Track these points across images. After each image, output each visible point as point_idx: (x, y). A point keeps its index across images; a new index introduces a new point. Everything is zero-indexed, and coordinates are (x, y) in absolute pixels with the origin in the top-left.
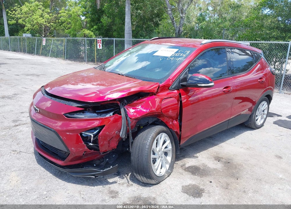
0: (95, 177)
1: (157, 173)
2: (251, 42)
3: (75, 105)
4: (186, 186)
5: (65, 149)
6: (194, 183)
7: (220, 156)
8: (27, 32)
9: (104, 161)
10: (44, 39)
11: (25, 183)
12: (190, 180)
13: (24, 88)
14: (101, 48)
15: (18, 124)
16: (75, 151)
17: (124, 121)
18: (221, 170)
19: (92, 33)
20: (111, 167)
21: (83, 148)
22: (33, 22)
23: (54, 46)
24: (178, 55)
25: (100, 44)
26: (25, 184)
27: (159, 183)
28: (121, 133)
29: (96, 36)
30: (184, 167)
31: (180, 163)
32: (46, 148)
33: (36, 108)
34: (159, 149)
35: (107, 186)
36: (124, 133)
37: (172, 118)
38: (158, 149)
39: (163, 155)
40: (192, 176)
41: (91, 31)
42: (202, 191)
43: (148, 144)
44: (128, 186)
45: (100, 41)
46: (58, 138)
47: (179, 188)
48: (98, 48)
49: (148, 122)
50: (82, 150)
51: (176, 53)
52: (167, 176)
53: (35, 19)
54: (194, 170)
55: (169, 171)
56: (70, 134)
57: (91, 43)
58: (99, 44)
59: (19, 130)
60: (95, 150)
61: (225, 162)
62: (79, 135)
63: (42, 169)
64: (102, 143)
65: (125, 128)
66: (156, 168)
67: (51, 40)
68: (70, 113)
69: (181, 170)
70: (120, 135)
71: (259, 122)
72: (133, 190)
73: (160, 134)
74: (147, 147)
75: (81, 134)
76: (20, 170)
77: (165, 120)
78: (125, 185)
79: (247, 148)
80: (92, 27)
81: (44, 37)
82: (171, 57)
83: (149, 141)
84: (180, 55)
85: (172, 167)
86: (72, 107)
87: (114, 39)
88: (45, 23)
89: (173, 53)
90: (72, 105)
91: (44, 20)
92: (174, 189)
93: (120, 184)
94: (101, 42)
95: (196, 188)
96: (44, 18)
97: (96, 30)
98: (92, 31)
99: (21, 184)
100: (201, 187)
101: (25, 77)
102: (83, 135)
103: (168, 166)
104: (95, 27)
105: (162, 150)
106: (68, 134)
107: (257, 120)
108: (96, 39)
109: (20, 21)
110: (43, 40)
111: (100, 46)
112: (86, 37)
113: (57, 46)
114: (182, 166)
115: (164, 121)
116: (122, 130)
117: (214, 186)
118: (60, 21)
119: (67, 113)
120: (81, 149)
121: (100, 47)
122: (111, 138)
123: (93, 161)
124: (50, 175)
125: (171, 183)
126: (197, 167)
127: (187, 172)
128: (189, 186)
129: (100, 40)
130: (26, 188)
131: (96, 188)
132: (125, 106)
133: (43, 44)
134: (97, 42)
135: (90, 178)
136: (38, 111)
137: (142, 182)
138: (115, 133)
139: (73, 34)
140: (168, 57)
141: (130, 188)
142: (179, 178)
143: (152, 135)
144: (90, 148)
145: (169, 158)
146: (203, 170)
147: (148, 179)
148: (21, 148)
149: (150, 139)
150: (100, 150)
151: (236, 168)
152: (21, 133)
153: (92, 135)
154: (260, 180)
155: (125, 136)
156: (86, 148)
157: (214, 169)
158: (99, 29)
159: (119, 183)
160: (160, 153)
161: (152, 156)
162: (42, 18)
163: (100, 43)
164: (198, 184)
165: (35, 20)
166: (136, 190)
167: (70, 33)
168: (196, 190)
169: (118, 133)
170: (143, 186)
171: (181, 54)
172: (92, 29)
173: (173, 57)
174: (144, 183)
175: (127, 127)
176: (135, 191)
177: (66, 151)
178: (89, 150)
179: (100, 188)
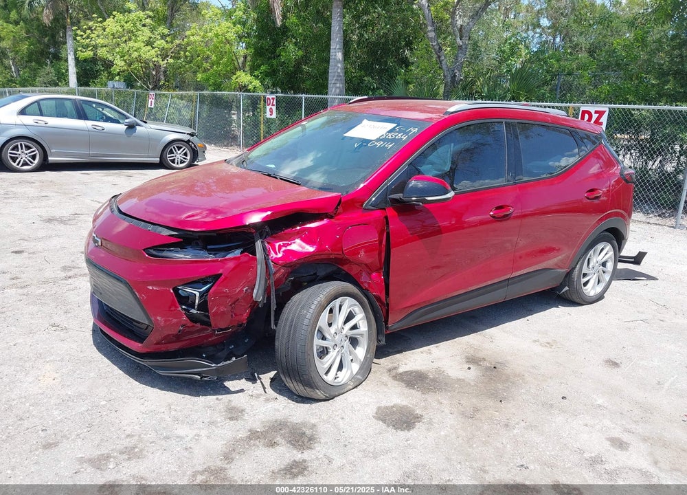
0: (201, 378)
1: (329, 378)
2: (613, 106)
3: (166, 232)
4: (387, 408)
5: (145, 318)
6: (404, 403)
7: (481, 355)
8: (117, 78)
9: (224, 349)
10: (152, 93)
11: (69, 383)
12: (397, 396)
13: (96, 201)
14: (274, 116)
15: (72, 275)
16: (162, 324)
17: (260, 268)
18: (472, 383)
19: (257, 83)
20: (234, 359)
21: (179, 319)
22: (130, 56)
23: (172, 110)
24: (392, 136)
25: (272, 107)
26: (68, 386)
27: (332, 399)
28: (255, 291)
29: (266, 88)
30: (394, 373)
31: (385, 362)
32: (114, 319)
33: (96, 238)
34: (336, 329)
35: (225, 398)
36: (261, 292)
37: (369, 268)
38: (333, 330)
39: (347, 343)
40: (406, 390)
41: (254, 76)
42: (418, 418)
43: (309, 316)
44: (267, 400)
45: (272, 101)
46: (131, 296)
47: (371, 410)
48: (268, 115)
49: (315, 274)
50: (177, 323)
51: (390, 131)
52: (351, 387)
53: (135, 48)
54: (415, 380)
55: (359, 377)
56: (155, 289)
57: (255, 104)
58: (270, 106)
59: (72, 287)
60: (203, 323)
61: (487, 369)
62: (172, 291)
63: (106, 360)
64: (215, 309)
65: (263, 282)
66: (327, 366)
67: (166, 97)
68: (155, 248)
69: (386, 378)
70: (254, 296)
71: (591, 290)
72: (275, 409)
73: (340, 299)
74: (306, 322)
75: (176, 290)
76: (62, 360)
77: (354, 270)
78: (263, 398)
79: (548, 343)
80: (259, 66)
81: (153, 89)
82: (378, 140)
83: (311, 311)
84: (395, 136)
85: (366, 370)
86: (159, 235)
87: (303, 96)
88: (155, 59)
89: (384, 132)
90: (161, 232)
91: (153, 52)
92: (359, 411)
93: (252, 396)
94: (275, 103)
95: (405, 414)
96: (153, 48)
97: (267, 74)
98: (256, 77)
99: (61, 385)
100: (418, 412)
101: (103, 178)
102: (180, 291)
103: (355, 367)
104: (263, 68)
105: (344, 332)
106: (150, 288)
107: (585, 284)
108: (264, 97)
109: (102, 52)
110: (150, 97)
111: (271, 111)
112: (244, 92)
113: (179, 111)
114: (389, 370)
115: (352, 273)
116: (257, 286)
117: (447, 411)
118: (187, 53)
119: (150, 248)
120: (175, 320)
121: (271, 115)
122: (233, 300)
123: (200, 347)
124: (117, 371)
125: (357, 399)
126: (423, 374)
127: (396, 382)
128: (392, 407)
129: (273, 99)
130: (69, 393)
131: (202, 399)
132: (265, 238)
133: (149, 106)
134: (265, 101)
135: (191, 379)
136: (100, 244)
137: (297, 395)
138: (241, 291)
139: (214, 84)
140: (371, 141)
141: (270, 405)
142: (378, 391)
143: (319, 299)
144: (192, 318)
145: (361, 352)
146: (434, 380)
147: (307, 388)
148: (70, 321)
149: (313, 306)
150: (213, 325)
151: (507, 380)
152: (76, 292)
153: (198, 294)
154: (551, 406)
155: (263, 298)
156: (185, 318)
157: (459, 380)
158: (272, 73)
159: (251, 394)
160: (337, 337)
161: (318, 342)
162: (149, 47)
163: (273, 105)
164: (411, 406)
165: (136, 51)
166: (281, 409)
167: (207, 80)
168: (404, 415)
169: (249, 291)
170: (297, 402)
171: (400, 135)
172: (256, 73)
173: (381, 140)
174: (300, 396)
175: (266, 281)
176: (278, 410)
177: (147, 322)
178: (190, 324)
179: (211, 399)
